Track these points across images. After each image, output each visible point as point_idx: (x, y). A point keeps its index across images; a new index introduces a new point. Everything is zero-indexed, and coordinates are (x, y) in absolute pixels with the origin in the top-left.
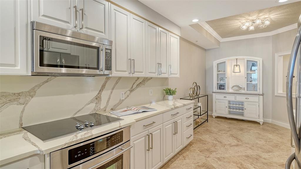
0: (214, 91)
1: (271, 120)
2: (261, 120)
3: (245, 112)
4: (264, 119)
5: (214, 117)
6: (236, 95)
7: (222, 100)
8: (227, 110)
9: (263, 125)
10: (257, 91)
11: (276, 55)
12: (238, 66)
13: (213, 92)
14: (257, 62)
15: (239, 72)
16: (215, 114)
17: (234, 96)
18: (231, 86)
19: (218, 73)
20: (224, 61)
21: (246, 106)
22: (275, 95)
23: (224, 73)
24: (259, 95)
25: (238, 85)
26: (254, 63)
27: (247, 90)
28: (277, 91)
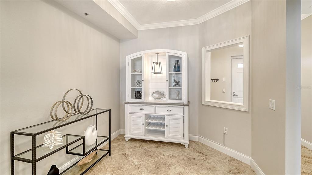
0: (127, 101)
1: (198, 137)
2: (186, 142)
3: (167, 130)
4: (191, 136)
5: (127, 140)
6: (155, 105)
7: (138, 113)
8: (144, 128)
9: (188, 147)
10: (181, 99)
11: (203, 50)
12: (159, 64)
13: (126, 103)
14: (181, 57)
15: (160, 73)
16: (128, 136)
17: (154, 108)
18: (151, 92)
19: (132, 74)
20: (140, 56)
21: (167, 122)
22: (203, 103)
23: (141, 73)
24: (183, 105)
25: (159, 90)
26: (177, 60)
27: (170, 99)
28: (205, 98)
